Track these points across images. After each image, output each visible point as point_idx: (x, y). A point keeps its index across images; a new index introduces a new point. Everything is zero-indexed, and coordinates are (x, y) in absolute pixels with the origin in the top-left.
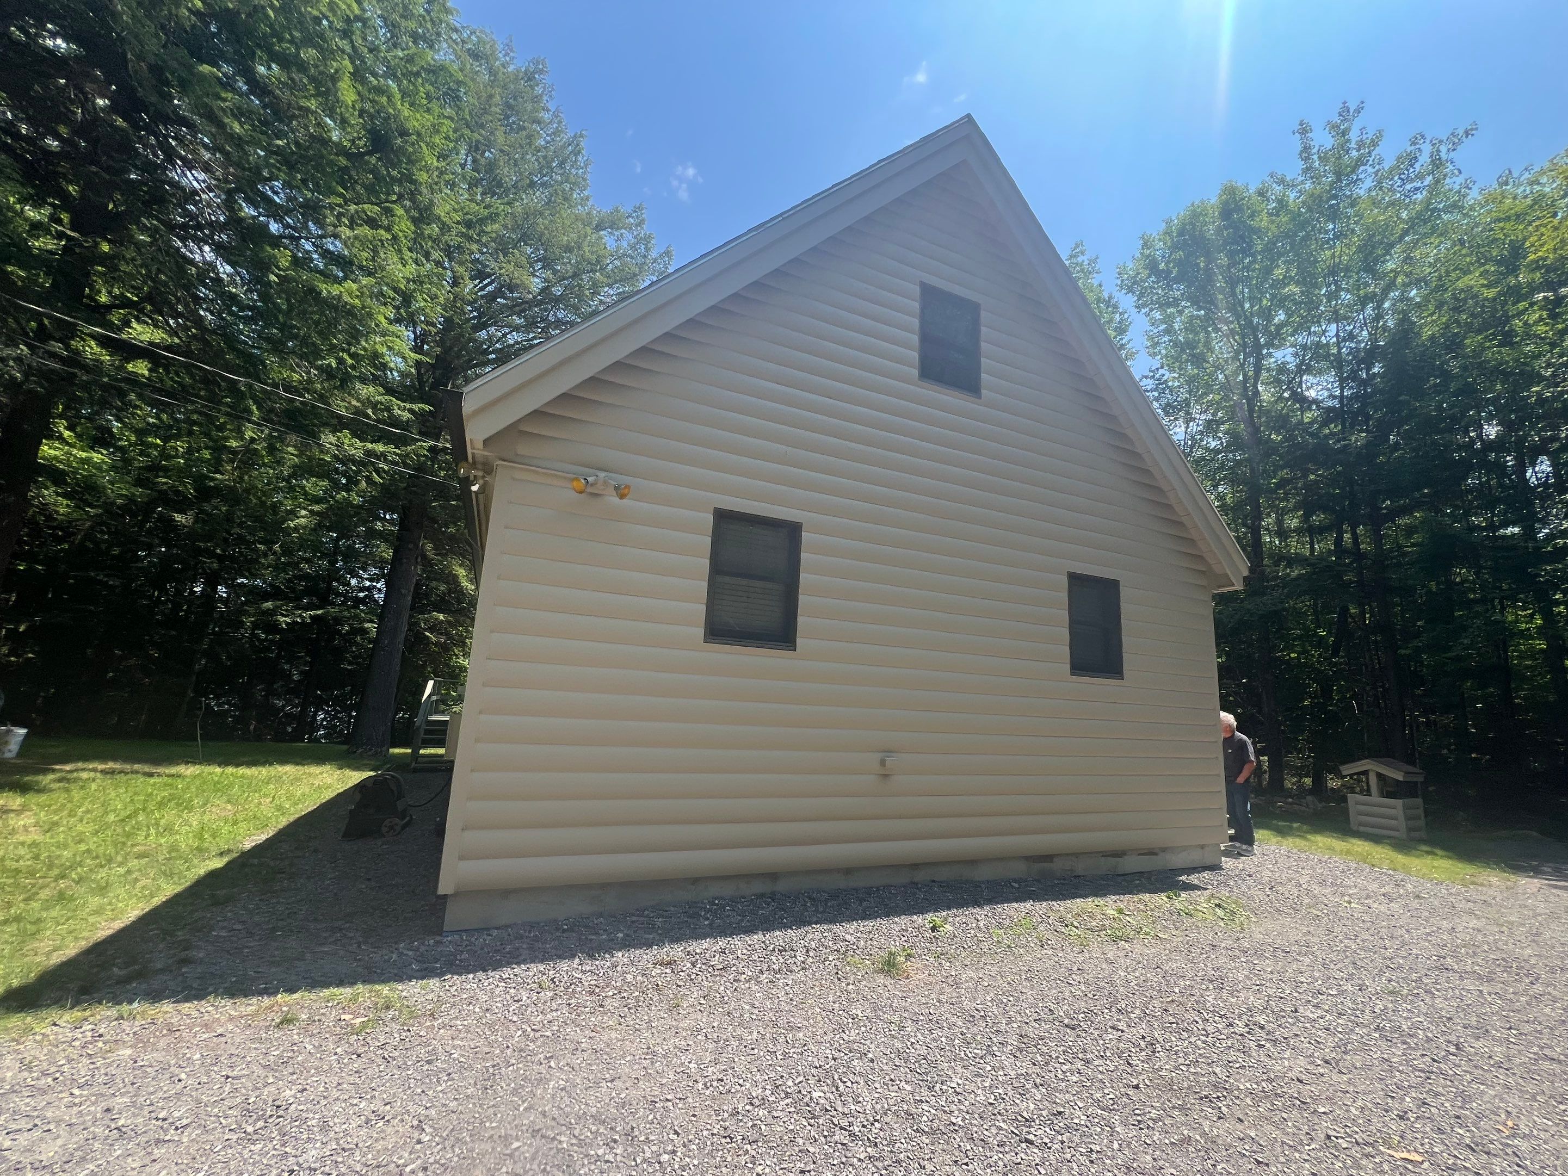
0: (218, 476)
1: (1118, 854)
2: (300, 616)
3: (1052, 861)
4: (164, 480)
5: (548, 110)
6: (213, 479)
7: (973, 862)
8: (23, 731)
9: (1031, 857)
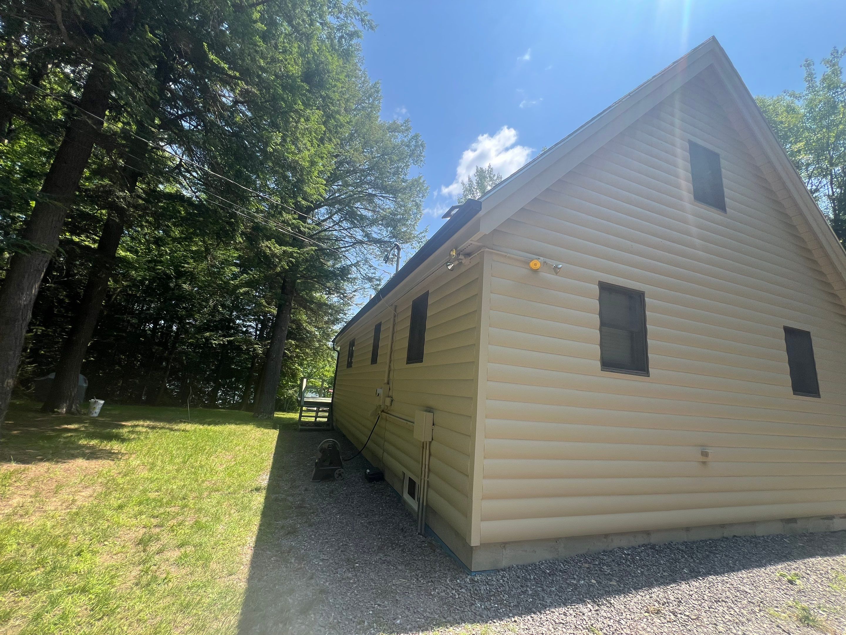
0: (186, 265)
1: (830, 518)
2: (222, 340)
3: (796, 523)
4: (160, 267)
5: (360, 70)
6: (183, 267)
7: (753, 523)
8: (102, 402)
9: (784, 519)
